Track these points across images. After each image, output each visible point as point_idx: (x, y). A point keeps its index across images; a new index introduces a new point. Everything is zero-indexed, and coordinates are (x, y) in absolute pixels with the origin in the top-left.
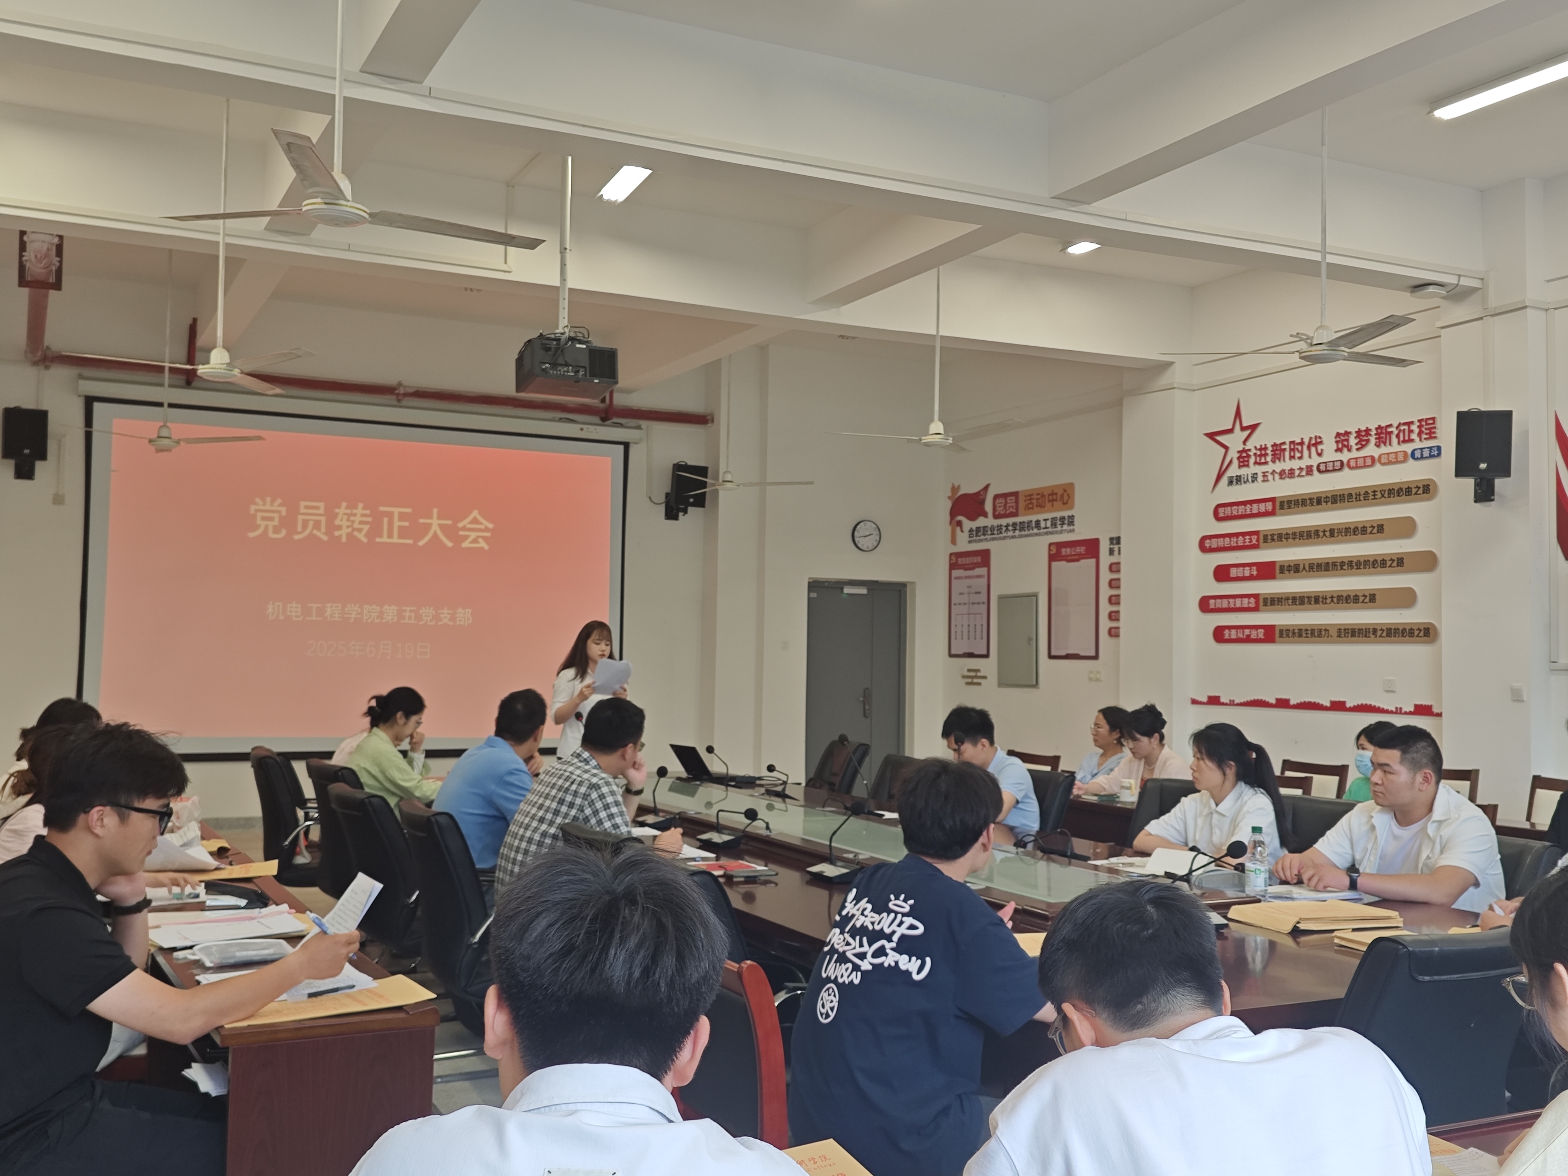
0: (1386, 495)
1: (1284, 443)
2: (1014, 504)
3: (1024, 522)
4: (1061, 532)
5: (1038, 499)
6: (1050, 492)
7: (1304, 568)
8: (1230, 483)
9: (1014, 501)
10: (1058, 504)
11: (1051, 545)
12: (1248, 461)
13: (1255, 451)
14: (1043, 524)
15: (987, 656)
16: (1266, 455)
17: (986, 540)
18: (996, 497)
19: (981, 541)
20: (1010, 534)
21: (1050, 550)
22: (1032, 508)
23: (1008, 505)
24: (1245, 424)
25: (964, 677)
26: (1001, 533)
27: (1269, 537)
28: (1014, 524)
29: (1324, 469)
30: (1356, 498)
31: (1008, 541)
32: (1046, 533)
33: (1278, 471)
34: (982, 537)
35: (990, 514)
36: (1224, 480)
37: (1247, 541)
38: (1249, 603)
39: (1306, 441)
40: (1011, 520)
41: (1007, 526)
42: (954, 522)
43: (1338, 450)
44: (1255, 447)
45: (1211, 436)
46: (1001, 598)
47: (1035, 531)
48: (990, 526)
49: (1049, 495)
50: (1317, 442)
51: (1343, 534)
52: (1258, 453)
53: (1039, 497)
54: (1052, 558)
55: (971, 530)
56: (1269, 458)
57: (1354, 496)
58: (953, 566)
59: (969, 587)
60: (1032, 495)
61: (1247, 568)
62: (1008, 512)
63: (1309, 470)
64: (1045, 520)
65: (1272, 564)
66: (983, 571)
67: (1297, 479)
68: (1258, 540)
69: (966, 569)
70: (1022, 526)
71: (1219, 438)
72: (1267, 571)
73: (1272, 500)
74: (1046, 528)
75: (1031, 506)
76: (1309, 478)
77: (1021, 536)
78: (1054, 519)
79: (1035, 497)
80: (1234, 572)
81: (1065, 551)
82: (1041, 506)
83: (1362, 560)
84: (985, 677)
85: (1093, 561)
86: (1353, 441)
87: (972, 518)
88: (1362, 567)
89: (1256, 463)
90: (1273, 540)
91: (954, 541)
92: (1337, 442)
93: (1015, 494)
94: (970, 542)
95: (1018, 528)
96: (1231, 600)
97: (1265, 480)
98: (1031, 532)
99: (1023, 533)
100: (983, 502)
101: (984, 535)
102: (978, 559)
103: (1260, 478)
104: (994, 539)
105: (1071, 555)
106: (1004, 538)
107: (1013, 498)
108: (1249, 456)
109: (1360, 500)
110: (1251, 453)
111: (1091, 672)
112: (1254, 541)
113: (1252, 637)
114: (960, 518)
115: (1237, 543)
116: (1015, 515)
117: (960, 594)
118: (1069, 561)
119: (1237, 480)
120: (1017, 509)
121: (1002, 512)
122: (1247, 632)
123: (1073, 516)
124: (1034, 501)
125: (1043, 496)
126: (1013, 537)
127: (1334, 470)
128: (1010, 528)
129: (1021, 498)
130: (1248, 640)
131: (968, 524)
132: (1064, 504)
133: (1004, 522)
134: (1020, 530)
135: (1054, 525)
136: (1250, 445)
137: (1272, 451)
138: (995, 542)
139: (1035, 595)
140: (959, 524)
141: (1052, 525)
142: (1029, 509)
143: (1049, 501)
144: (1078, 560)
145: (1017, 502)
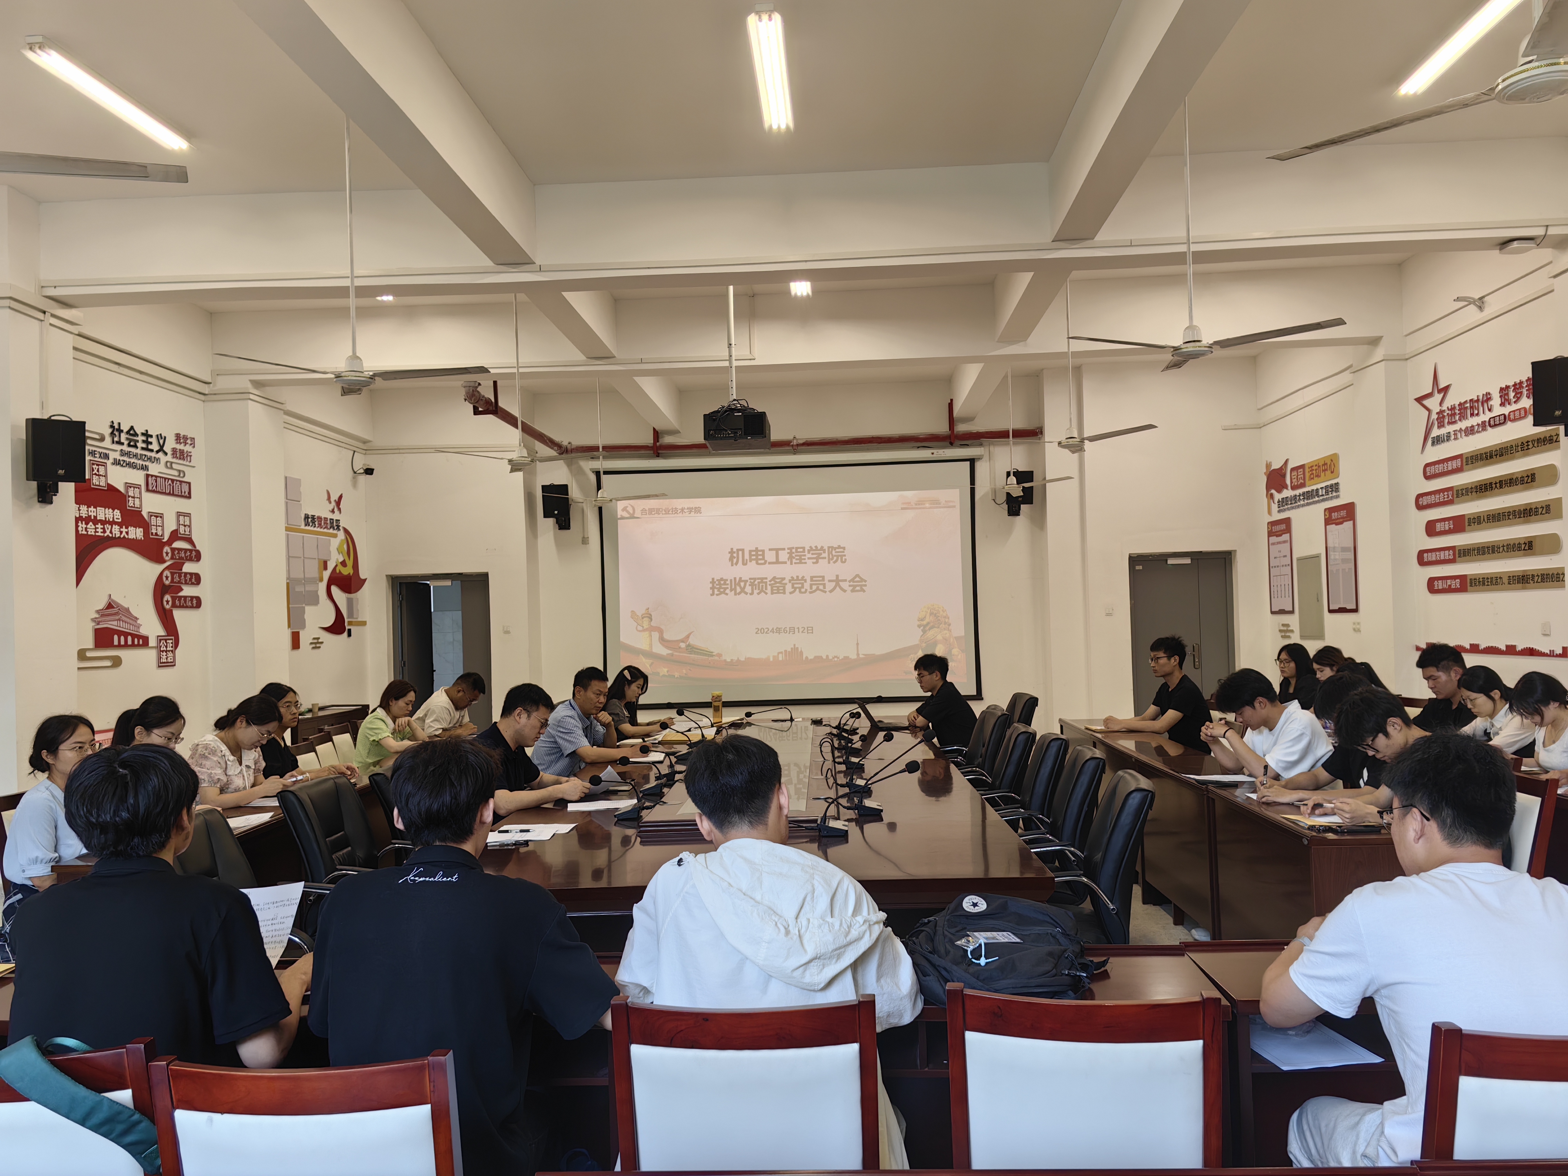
0: (1536, 445)
1: (1466, 402)
2: (1302, 476)
3: (1309, 491)
4: (1332, 498)
5: (1316, 470)
6: (1323, 463)
7: (1484, 520)
8: (1433, 444)
9: (1302, 473)
10: (1328, 472)
11: (1325, 510)
12: (1443, 422)
13: (1448, 412)
14: (1321, 494)
15: (1292, 612)
16: (1455, 414)
17: (1288, 509)
18: (1292, 470)
19: (1285, 510)
20: (1302, 502)
21: (1325, 515)
22: (1313, 478)
23: (1299, 477)
24: (1442, 386)
25: (1281, 631)
26: (1296, 502)
27: (1460, 492)
28: (1304, 493)
29: (1495, 423)
30: (1516, 449)
31: (1301, 509)
32: (1323, 500)
33: (1463, 429)
34: (1286, 507)
35: (1289, 488)
36: (1430, 442)
37: (1446, 496)
38: (1449, 555)
39: (1481, 398)
40: (1301, 491)
41: (1299, 496)
42: (1269, 495)
43: (1502, 404)
44: (1448, 408)
45: (1419, 400)
46: (1299, 559)
47: (1317, 499)
48: (1289, 496)
49: (1323, 465)
50: (1488, 398)
51: (1508, 485)
52: (1450, 412)
53: (1317, 467)
54: (1328, 522)
55: (1279, 502)
56: (1457, 417)
57: (1514, 448)
58: (1270, 534)
59: (1280, 551)
60: (1313, 466)
61: (1447, 523)
62: (1299, 483)
63: (1483, 426)
64: (1322, 488)
65: (1462, 517)
66: (1286, 537)
67: (1477, 435)
68: (1453, 496)
69: (1277, 536)
70: (1309, 495)
71: (1425, 402)
72: (1459, 524)
73: (1460, 456)
74: (1322, 495)
75: (1312, 476)
76: (1484, 433)
77: (1308, 504)
78: (1326, 487)
79: (1314, 468)
80: (1439, 527)
81: (1335, 515)
82: (1318, 476)
83: (1522, 509)
84: (1292, 631)
85: (1351, 522)
86: (1512, 394)
87: (1279, 491)
88: (1522, 516)
89: (1449, 423)
90: (1462, 494)
91: (1270, 512)
92: (1501, 397)
93: (1302, 467)
94: (1279, 511)
95: (1306, 497)
96: (1437, 553)
97: (1456, 439)
98: (1314, 500)
99: (1309, 501)
100: (1284, 476)
101: (1286, 504)
102: (1283, 527)
103: (1453, 437)
104: (1293, 508)
105: (1338, 519)
106: (1298, 507)
107: (1302, 470)
108: (1444, 417)
109: (1518, 451)
110: (1445, 414)
111: (1354, 624)
112: (1450, 497)
113: (1453, 587)
114: (1273, 491)
115: (1439, 499)
116: (1303, 485)
117: (1275, 558)
118: (1337, 524)
119: (1437, 441)
120: (1304, 479)
121: (1296, 484)
122: (1449, 582)
123: (1338, 483)
124: (1314, 472)
125: (1319, 466)
126: (1303, 506)
127: (1500, 424)
128: (1302, 498)
129: (1307, 470)
130: (1449, 590)
131: (1278, 496)
132: (1332, 472)
133: (1298, 492)
134: (1307, 499)
135: (1327, 493)
136: (1444, 408)
137: (1459, 410)
138: (1294, 511)
139: (1317, 557)
140: (1272, 496)
141: (1325, 492)
142: (1311, 479)
143: (1323, 471)
144: (1341, 523)
145: (1304, 474)
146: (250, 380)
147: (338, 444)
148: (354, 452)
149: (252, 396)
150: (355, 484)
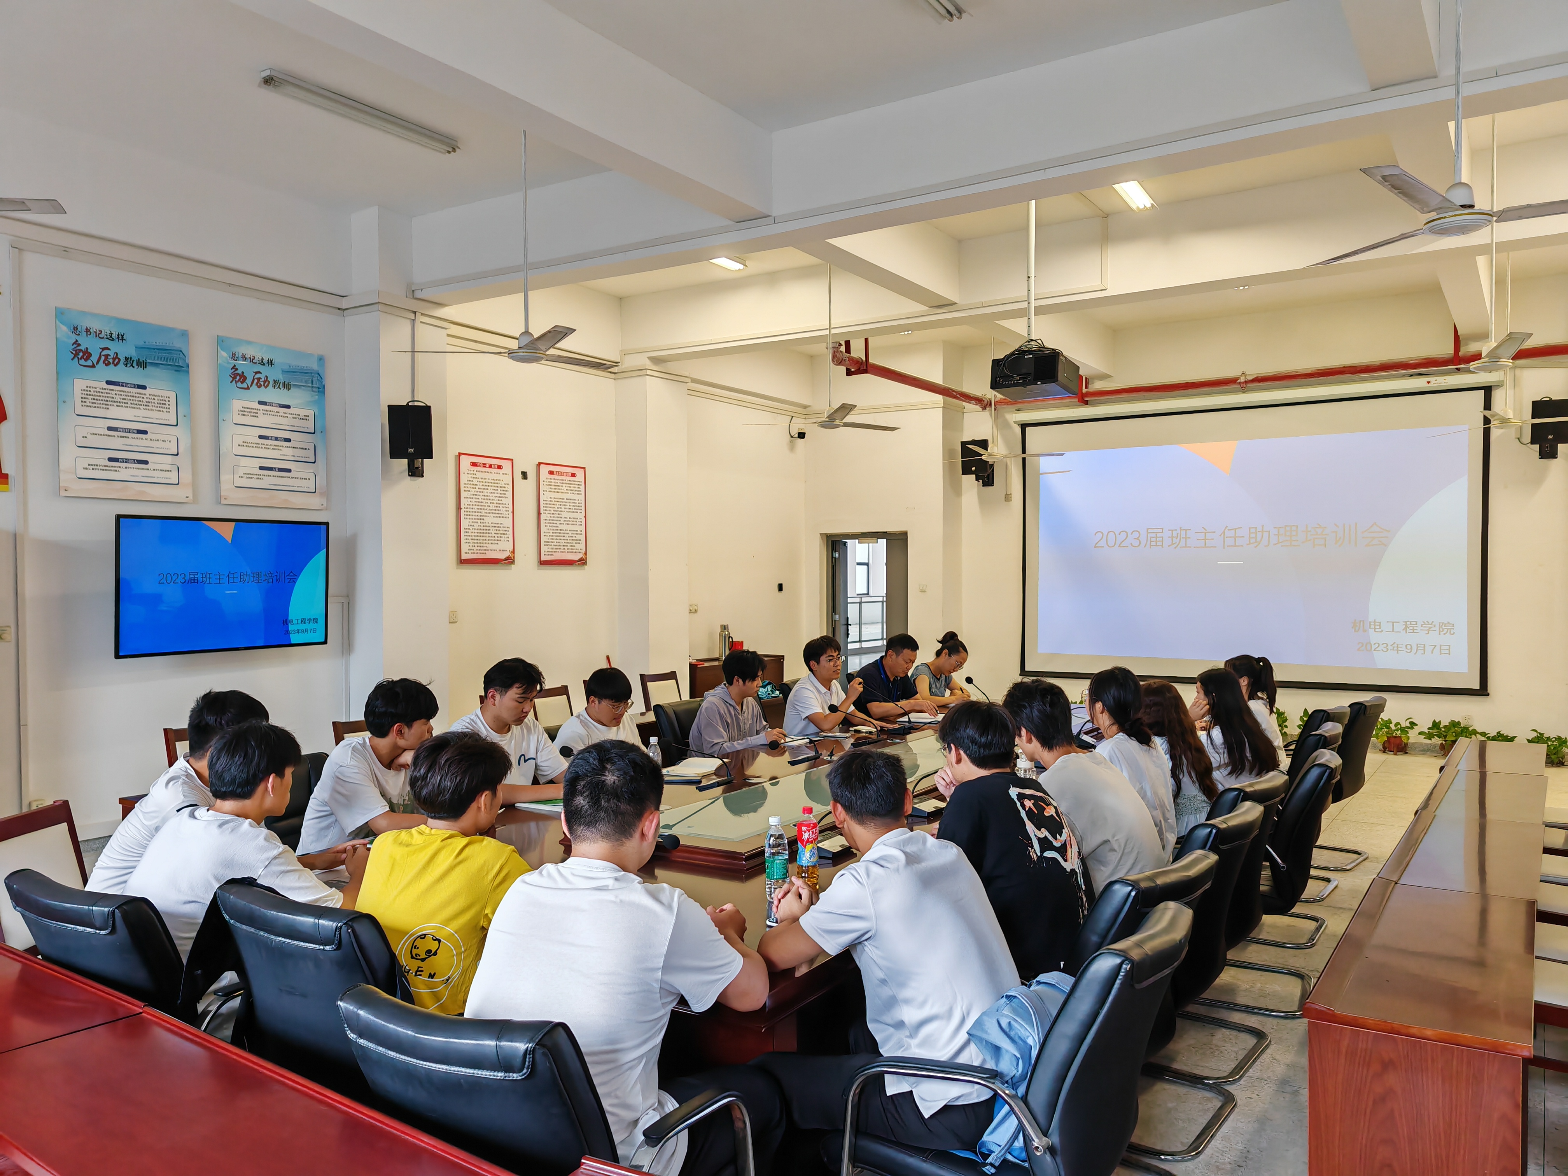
146: (648, 357)
147: (772, 410)
148: (792, 417)
149: (649, 372)
150: (792, 447)
